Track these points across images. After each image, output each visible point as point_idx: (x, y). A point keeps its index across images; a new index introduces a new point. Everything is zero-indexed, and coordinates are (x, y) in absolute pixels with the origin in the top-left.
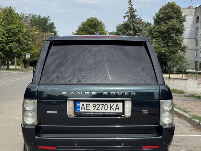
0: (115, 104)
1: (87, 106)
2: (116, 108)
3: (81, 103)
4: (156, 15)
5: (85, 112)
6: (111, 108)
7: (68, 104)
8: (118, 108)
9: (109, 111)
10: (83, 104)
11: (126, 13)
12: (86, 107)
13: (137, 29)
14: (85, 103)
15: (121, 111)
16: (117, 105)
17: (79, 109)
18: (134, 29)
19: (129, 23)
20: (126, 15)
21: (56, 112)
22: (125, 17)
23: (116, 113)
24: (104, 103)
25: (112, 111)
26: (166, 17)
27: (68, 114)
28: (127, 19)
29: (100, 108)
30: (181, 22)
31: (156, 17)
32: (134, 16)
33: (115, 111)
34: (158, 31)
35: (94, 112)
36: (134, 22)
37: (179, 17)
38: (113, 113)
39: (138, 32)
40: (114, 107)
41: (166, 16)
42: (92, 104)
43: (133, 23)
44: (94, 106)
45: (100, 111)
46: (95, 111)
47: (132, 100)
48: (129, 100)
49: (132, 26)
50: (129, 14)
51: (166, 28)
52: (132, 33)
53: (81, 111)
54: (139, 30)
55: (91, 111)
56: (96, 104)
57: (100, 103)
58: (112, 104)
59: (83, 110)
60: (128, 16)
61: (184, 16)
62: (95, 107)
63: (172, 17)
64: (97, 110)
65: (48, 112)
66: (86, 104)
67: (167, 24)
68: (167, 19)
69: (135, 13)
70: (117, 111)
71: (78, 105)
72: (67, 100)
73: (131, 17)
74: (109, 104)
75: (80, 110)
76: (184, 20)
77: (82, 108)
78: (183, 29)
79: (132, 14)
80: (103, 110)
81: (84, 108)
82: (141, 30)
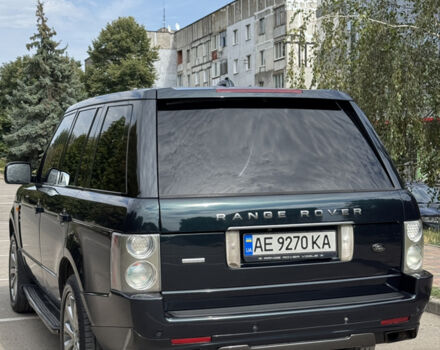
0: (322, 234)
1: (268, 241)
2: (324, 244)
3: (255, 237)
4: (95, 44)
5: (263, 256)
6: (314, 243)
7: (227, 241)
8: (328, 244)
9: (309, 249)
10: (258, 239)
11: (31, 38)
12: (266, 244)
13: (59, 73)
14: (262, 237)
15: (333, 248)
16: (326, 236)
17: (250, 250)
18: (52, 75)
19: (41, 61)
20: (32, 41)
21: (202, 260)
22: (29, 47)
23: (324, 253)
24: (301, 235)
25: (316, 250)
26: (116, 50)
27: (229, 263)
28: (34, 51)
29: (292, 246)
30: (149, 60)
31: (93, 49)
32: (52, 46)
33: (321, 250)
34: (101, 80)
35: (281, 255)
36: (50, 57)
37: (143, 50)
38: (319, 253)
39: (62, 82)
40: (320, 242)
41: (116, 47)
42: (276, 237)
43: (50, 61)
44: (281, 241)
45: (293, 251)
46: (284, 251)
47: (353, 225)
48: (349, 225)
49: (47, 68)
50: (39, 40)
51: (118, 73)
52: (49, 83)
53: (254, 254)
54: (63, 77)
55: (276, 251)
56: (285, 236)
57: (292, 235)
58: (315, 234)
59: (258, 252)
60: (36, 44)
61: (154, 48)
62: (283, 243)
63: (129, 50)
64: (287, 249)
65: (185, 261)
66: (265, 239)
67: (119, 64)
68: (118, 54)
69: (53, 39)
70: (326, 249)
71: (248, 240)
72: (225, 232)
73: (44, 47)
74: (309, 235)
75: (251, 253)
76: (155, 56)
77: (256, 247)
78: (153, 76)
79: (45, 41)
80: (299, 250)
81: (261, 247)
82: (68, 77)
